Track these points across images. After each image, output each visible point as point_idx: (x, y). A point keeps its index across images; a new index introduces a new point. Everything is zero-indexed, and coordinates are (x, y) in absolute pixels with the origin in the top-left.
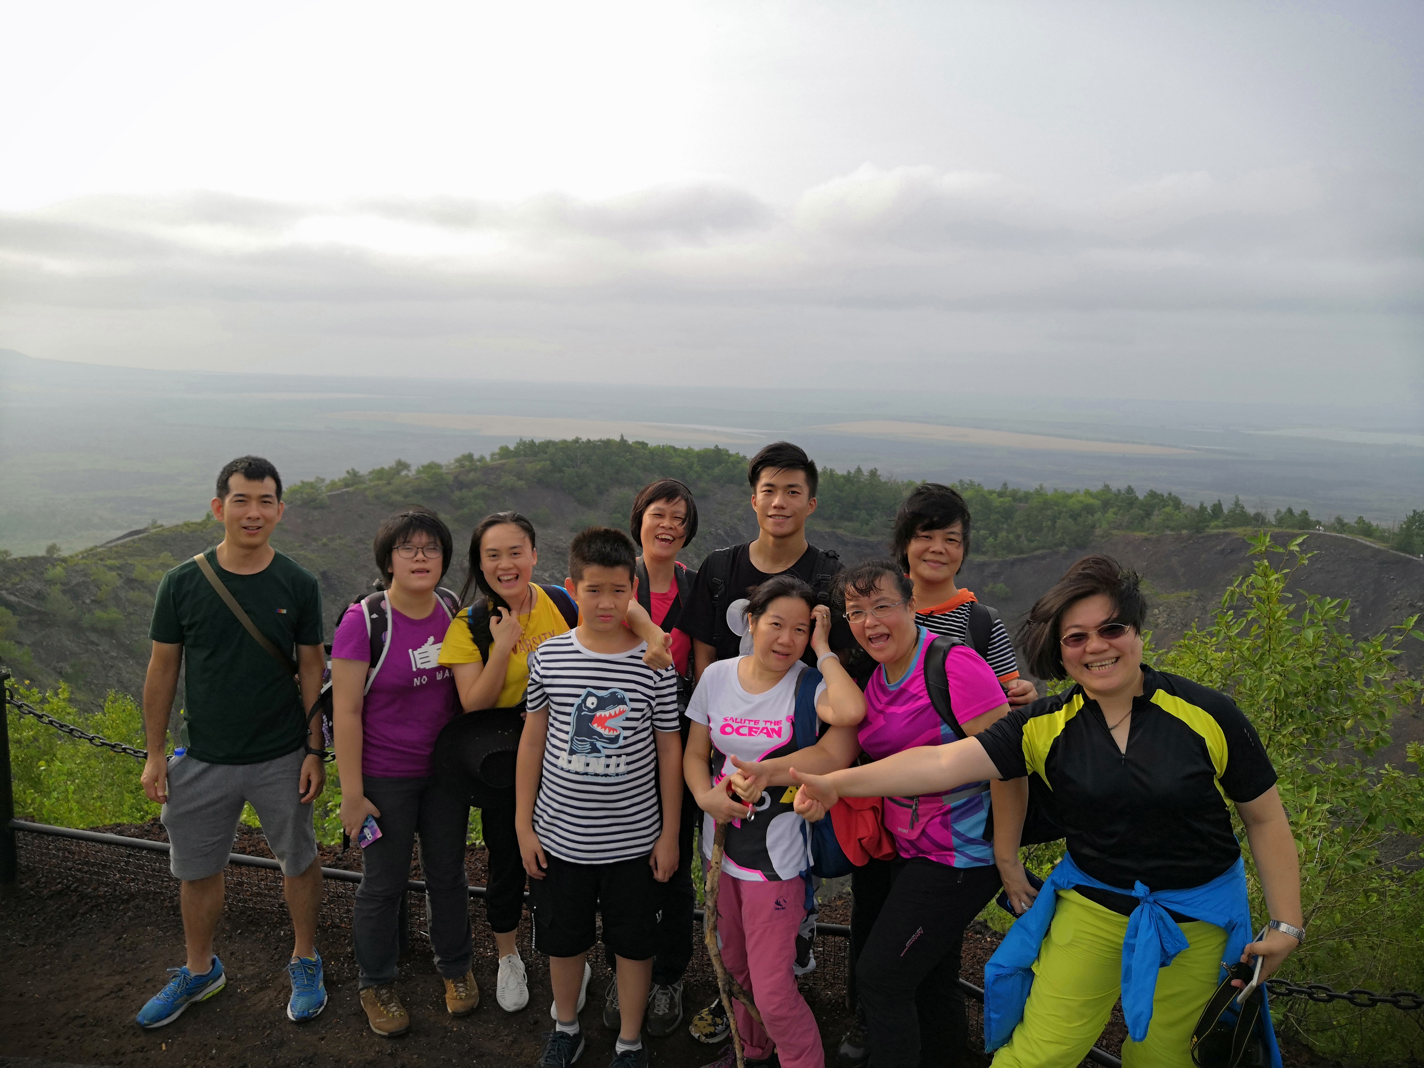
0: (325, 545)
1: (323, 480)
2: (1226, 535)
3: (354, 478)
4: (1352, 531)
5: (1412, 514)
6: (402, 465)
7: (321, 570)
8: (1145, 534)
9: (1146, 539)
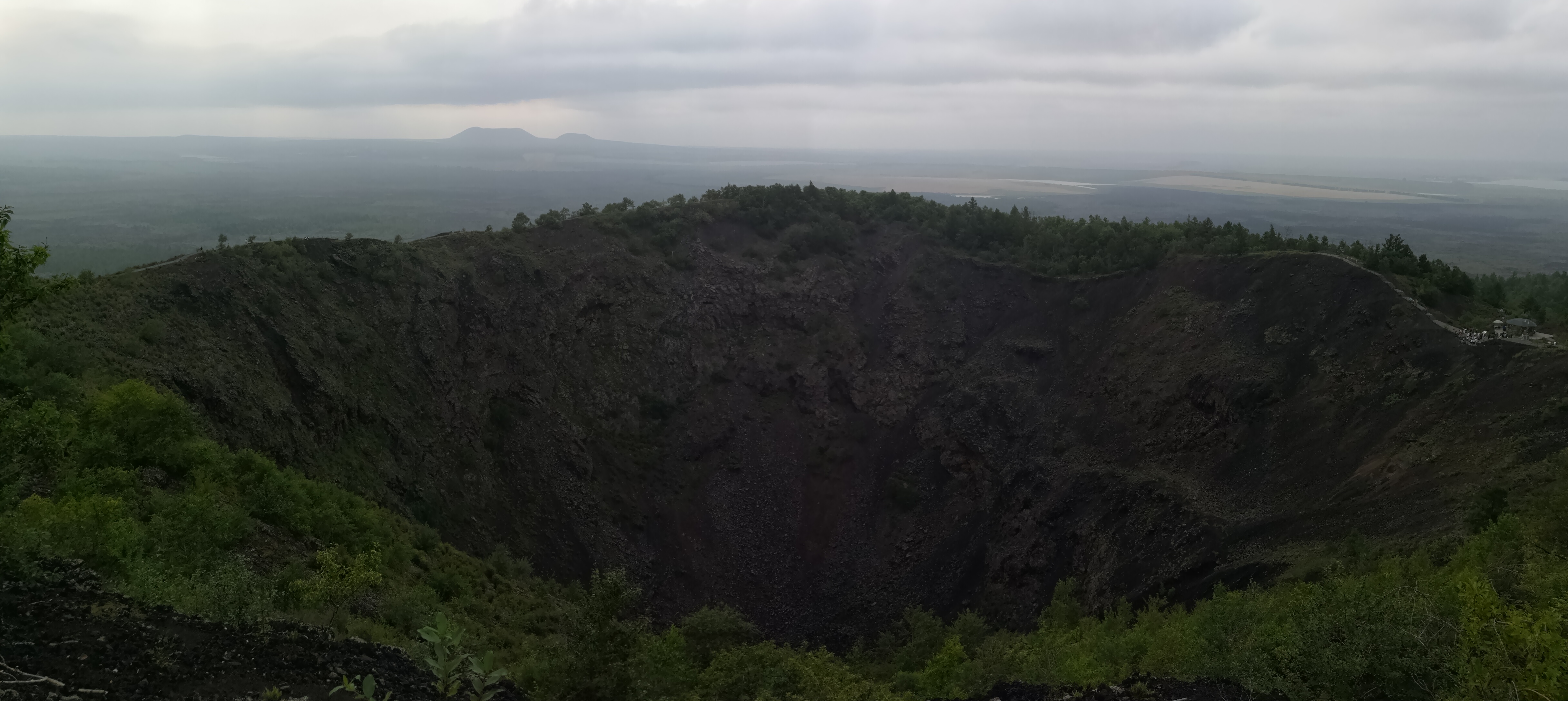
0: (547, 253)
1: (567, 210)
2: (1258, 256)
3: (587, 210)
4: (1334, 249)
5: (1389, 237)
6: (627, 202)
7: (536, 268)
8: (1200, 257)
9: (1200, 261)
